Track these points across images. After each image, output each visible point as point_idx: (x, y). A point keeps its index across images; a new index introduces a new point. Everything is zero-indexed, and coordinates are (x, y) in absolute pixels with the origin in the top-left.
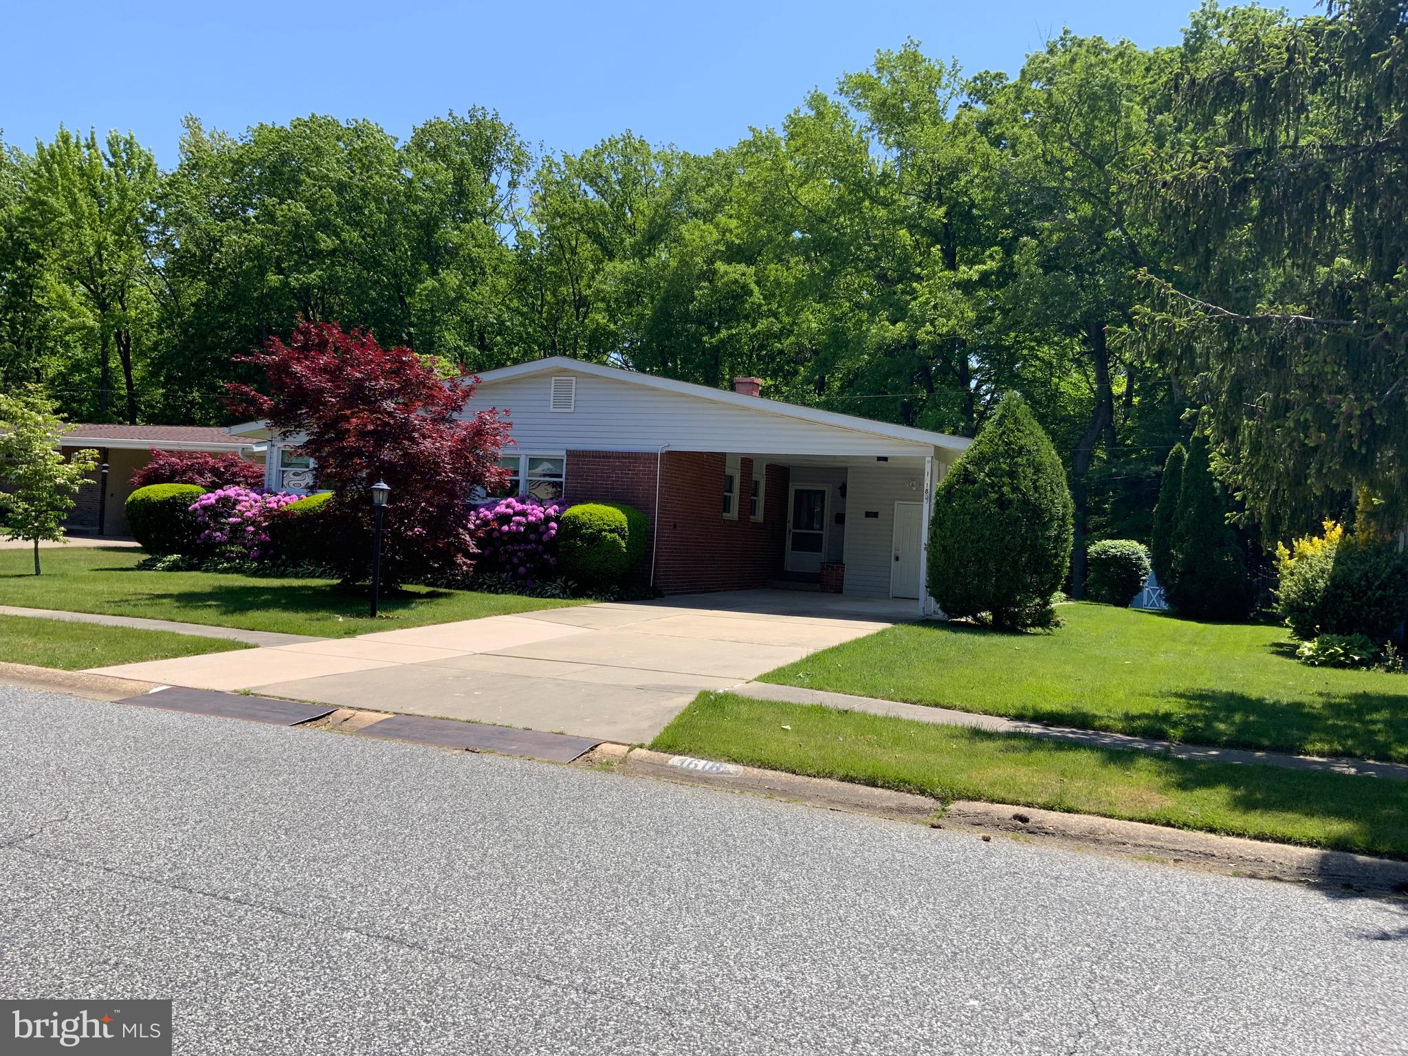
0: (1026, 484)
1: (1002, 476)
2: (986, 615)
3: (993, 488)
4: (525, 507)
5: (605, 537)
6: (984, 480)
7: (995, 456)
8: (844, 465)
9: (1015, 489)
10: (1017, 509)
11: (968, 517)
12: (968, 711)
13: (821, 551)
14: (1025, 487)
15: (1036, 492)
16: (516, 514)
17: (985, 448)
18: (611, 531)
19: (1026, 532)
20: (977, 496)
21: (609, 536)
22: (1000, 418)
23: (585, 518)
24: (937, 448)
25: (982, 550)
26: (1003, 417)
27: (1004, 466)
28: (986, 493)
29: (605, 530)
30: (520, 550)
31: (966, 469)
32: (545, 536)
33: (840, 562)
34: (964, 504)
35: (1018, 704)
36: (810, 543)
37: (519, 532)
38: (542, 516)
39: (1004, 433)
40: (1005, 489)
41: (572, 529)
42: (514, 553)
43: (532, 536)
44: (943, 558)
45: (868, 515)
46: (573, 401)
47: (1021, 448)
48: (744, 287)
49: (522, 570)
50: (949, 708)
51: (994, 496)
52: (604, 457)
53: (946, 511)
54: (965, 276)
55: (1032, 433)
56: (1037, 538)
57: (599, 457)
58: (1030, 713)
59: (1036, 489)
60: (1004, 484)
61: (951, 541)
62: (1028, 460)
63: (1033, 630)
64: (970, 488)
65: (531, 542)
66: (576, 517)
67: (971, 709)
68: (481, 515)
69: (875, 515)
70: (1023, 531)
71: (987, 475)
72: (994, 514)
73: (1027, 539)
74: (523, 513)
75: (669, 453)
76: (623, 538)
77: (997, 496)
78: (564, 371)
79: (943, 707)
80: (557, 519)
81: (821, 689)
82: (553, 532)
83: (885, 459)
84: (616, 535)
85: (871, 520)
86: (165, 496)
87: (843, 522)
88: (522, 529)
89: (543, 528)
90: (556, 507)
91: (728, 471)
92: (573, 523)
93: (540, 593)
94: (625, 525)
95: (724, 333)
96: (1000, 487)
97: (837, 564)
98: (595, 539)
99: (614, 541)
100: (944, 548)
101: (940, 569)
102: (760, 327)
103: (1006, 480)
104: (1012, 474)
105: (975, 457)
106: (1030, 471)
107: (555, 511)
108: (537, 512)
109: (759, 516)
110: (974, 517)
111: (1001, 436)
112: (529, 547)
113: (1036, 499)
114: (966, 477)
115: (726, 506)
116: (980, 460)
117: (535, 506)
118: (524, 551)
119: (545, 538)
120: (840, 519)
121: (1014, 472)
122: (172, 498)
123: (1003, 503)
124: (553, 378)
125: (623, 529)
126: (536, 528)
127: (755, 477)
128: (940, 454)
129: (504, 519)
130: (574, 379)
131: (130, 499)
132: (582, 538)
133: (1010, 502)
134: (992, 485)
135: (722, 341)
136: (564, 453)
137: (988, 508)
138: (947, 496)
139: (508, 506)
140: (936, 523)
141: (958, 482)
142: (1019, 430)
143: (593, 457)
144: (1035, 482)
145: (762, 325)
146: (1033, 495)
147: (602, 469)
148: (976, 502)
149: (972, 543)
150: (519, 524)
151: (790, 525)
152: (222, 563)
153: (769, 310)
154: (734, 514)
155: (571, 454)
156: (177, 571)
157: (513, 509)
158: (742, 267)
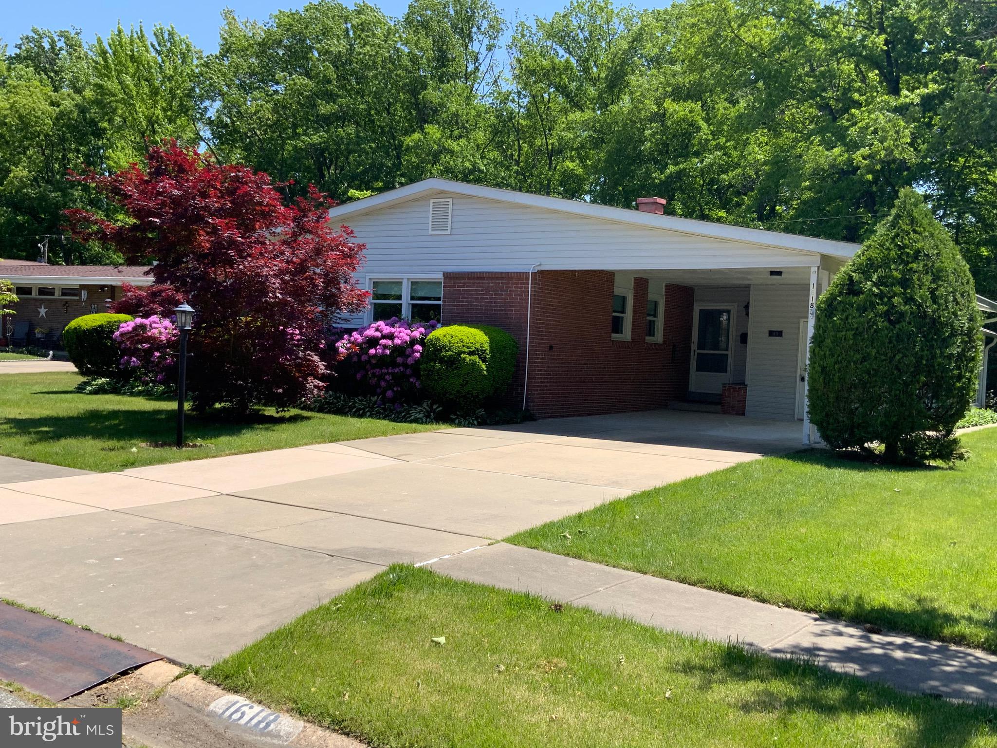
0: (921, 294)
1: (893, 285)
2: (877, 446)
3: (881, 299)
4: (393, 330)
5: (464, 359)
6: (870, 290)
7: (886, 263)
8: (746, 282)
9: (909, 300)
10: (910, 323)
11: (850, 334)
12: (764, 601)
13: (726, 372)
14: (921, 297)
15: (935, 302)
16: (384, 337)
17: (873, 254)
18: (471, 353)
19: (922, 350)
20: (863, 309)
21: (468, 358)
22: (895, 218)
23: (445, 340)
24: (824, 258)
25: (868, 372)
26: (898, 216)
27: (895, 273)
28: (873, 305)
29: (464, 353)
30: (388, 374)
31: (851, 278)
32: (410, 359)
33: (743, 384)
34: (847, 318)
35: (837, 592)
36: (716, 364)
37: (384, 356)
38: (408, 339)
39: (897, 235)
40: (896, 300)
41: (434, 351)
42: (381, 377)
43: (399, 360)
44: (821, 379)
45: (772, 333)
46: (449, 223)
47: (918, 252)
48: (692, 124)
49: (389, 394)
50: (737, 594)
51: (882, 308)
52: (479, 278)
53: (827, 327)
54: (908, 100)
55: (932, 235)
56: (934, 357)
57: (474, 279)
58: (849, 609)
59: (935, 300)
60: (895, 295)
61: (830, 361)
62: (925, 265)
63: (932, 463)
64: (855, 299)
65: (398, 365)
66: (438, 339)
67: (767, 597)
68: (352, 339)
69: (779, 334)
70: (917, 348)
71: (875, 284)
72: (882, 330)
73: (922, 357)
74: (391, 337)
75: (542, 272)
76: (484, 360)
77: (886, 308)
78: (442, 193)
79: (730, 592)
80: (422, 342)
81: (578, 556)
82: (418, 355)
83: (779, 273)
84: (476, 358)
85: (777, 339)
86: (94, 324)
87: (746, 342)
88: (388, 352)
89: (408, 351)
90: (422, 330)
91: (618, 291)
92: (434, 345)
93: (404, 417)
94: (487, 347)
95: (671, 169)
96: (890, 298)
97: (740, 385)
98: (454, 361)
99: (474, 364)
100: (823, 369)
101: (820, 393)
102: (707, 161)
103: (898, 289)
104: (905, 283)
105: (861, 264)
106: (927, 279)
107: (421, 333)
108: (403, 335)
109: (659, 337)
110: (857, 333)
111: (893, 239)
112: (396, 370)
113: (934, 311)
114: (851, 287)
115: (617, 326)
116: (866, 268)
117: (402, 329)
118: (392, 374)
119: (410, 361)
120: (744, 338)
121: (908, 280)
122: (100, 326)
123: (893, 317)
124: (432, 201)
125: (484, 351)
126: (400, 351)
127: (651, 296)
128: (828, 263)
129: (373, 342)
130: (450, 200)
131: (66, 328)
132: (442, 360)
133: (902, 314)
134: (881, 296)
135: (670, 176)
136: (441, 276)
137: (875, 323)
138: (829, 309)
139: (377, 330)
140: (818, 340)
141: (841, 293)
142: (915, 232)
143: (469, 279)
144: (932, 292)
145: (709, 159)
146: (930, 308)
147: (476, 291)
148: (860, 316)
149: (855, 363)
150: (385, 347)
151: (694, 347)
152: (138, 386)
153: (716, 145)
154: (627, 334)
155: (448, 276)
156: (103, 394)
157: (381, 332)
158: (690, 105)
